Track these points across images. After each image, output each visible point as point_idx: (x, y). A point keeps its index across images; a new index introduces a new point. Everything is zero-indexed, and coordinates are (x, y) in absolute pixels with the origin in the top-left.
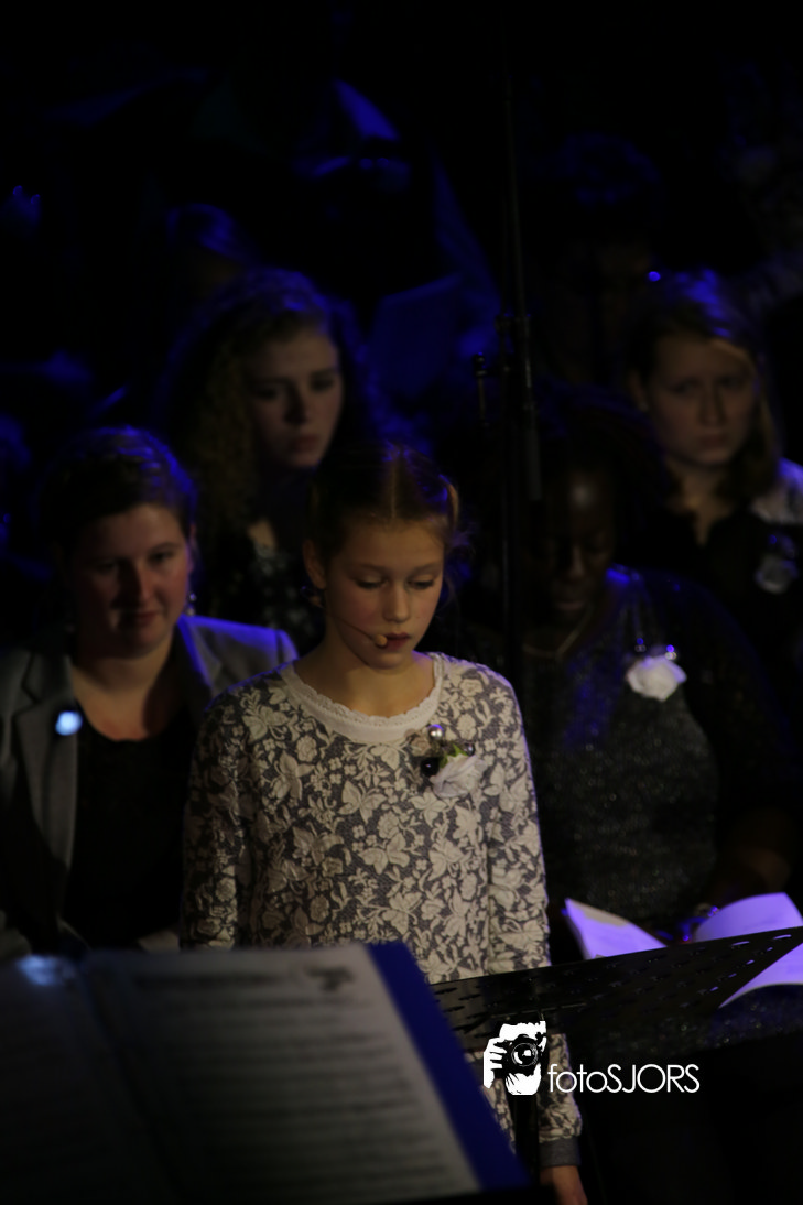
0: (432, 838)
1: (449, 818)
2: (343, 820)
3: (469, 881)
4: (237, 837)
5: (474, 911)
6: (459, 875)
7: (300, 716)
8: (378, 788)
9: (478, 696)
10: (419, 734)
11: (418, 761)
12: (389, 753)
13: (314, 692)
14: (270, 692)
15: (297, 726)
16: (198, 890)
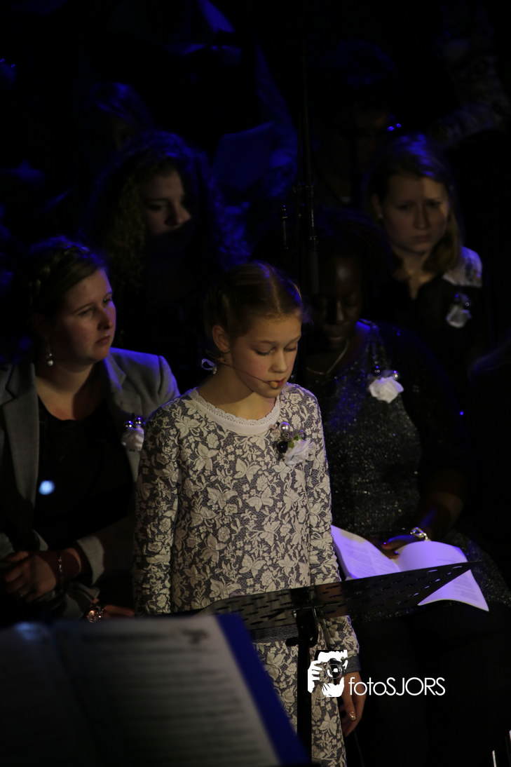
0: (284, 489)
1: (292, 476)
2: (236, 481)
3: (302, 512)
4: (173, 494)
5: (304, 529)
6: (297, 509)
7: (206, 421)
8: (256, 461)
9: (300, 403)
10: (273, 428)
11: (275, 444)
12: (259, 441)
13: (213, 407)
14: (187, 407)
15: (205, 428)
16: (149, 526)
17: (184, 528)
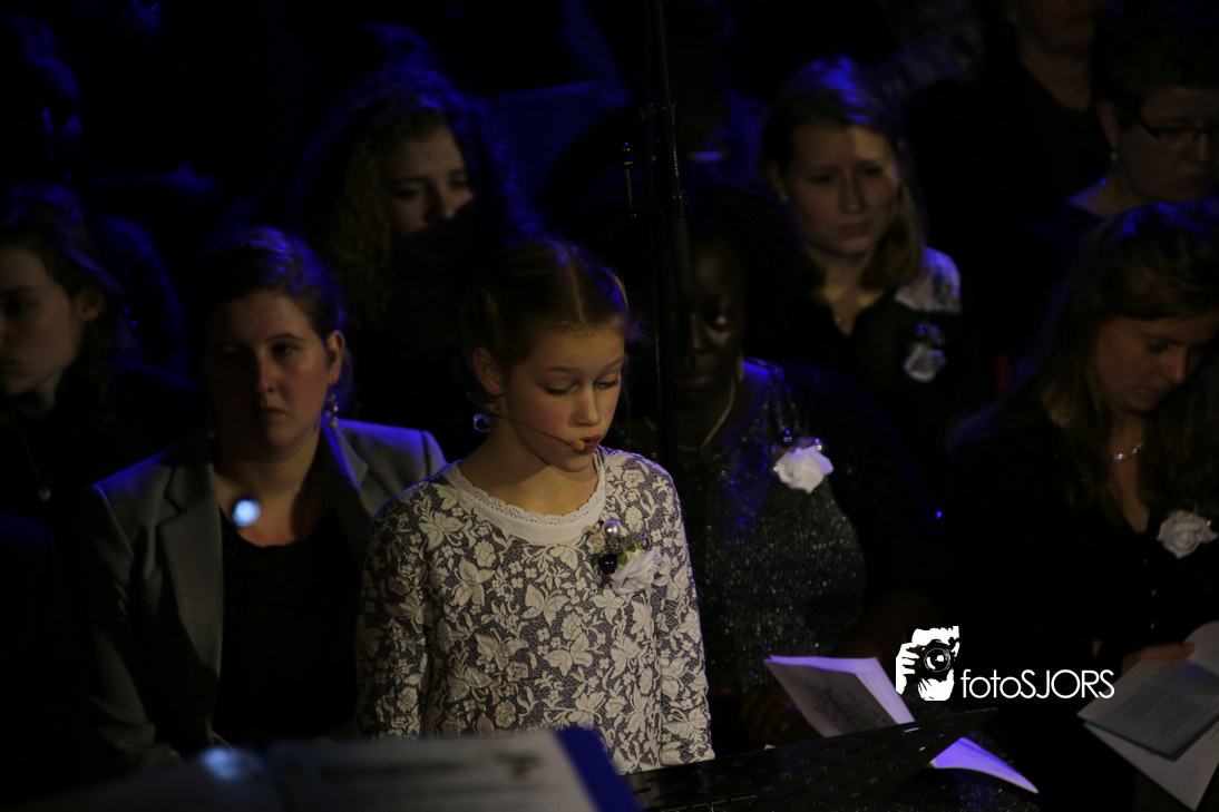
0: (613, 636)
1: (626, 614)
2: (527, 624)
3: (647, 675)
4: (420, 645)
5: (651, 705)
6: (637, 670)
7: (474, 520)
8: (561, 588)
9: (641, 487)
10: (593, 531)
11: (594, 559)
12: (567, 554)
13: (485, 494)
14: (441, 496)
15: (472, 532)
16: (379, 702)
17: (438, 705)
